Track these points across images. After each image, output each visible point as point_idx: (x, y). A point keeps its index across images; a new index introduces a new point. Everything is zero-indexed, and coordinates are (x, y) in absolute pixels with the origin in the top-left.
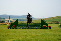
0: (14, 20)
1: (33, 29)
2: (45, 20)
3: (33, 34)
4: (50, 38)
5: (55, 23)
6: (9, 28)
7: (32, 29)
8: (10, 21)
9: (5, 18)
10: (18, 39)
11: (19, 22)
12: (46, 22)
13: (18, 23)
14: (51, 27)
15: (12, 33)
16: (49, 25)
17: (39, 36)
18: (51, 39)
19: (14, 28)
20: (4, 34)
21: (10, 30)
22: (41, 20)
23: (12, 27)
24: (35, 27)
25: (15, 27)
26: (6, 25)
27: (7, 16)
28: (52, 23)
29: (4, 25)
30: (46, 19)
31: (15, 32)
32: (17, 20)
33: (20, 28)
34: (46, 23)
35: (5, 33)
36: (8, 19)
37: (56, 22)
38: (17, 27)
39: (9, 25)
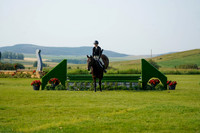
0: (53, 61)
1: (116, 89)
2: (156, 61)
3: (117, 107)
4: (172, 121)
5: (190, 70)
6: (37, 86)
7: (112, 89)
8: (43, 65)
9: (24, 55)
10: (68, 123)
11: (72, 68)
12: (158, 67)
13: (68, 71)
14: (175, 83)
15: (47, 103)
16: (170, 78)
17: (136, 113)
18: (174, 123)
19: (53, 89)
20: (23, 106)
21: (42, 93)
22: (143, 60)
23: (49, 84)
24: (122, 84)
25: (57, 83)
26: (28, 76)
27: (30, 49)
28: (180, 70)
29: (22, 77)
30: (160, 57)
31: (59, 100)
32: (65, 61)
33: (73, 88)
34: (160, 70)
35: (27, 103)
36: (34, 60)
37: (192, 67)
38: (63, 84)
39: (38, 77)
